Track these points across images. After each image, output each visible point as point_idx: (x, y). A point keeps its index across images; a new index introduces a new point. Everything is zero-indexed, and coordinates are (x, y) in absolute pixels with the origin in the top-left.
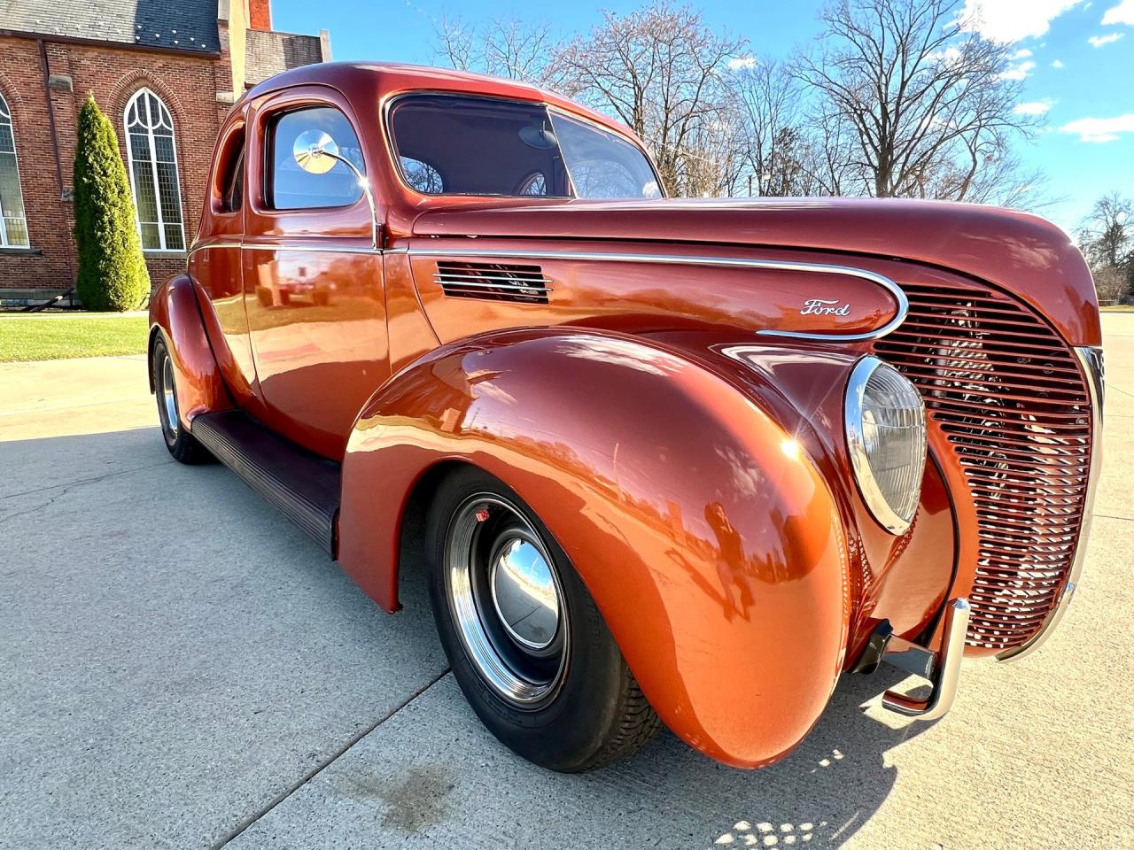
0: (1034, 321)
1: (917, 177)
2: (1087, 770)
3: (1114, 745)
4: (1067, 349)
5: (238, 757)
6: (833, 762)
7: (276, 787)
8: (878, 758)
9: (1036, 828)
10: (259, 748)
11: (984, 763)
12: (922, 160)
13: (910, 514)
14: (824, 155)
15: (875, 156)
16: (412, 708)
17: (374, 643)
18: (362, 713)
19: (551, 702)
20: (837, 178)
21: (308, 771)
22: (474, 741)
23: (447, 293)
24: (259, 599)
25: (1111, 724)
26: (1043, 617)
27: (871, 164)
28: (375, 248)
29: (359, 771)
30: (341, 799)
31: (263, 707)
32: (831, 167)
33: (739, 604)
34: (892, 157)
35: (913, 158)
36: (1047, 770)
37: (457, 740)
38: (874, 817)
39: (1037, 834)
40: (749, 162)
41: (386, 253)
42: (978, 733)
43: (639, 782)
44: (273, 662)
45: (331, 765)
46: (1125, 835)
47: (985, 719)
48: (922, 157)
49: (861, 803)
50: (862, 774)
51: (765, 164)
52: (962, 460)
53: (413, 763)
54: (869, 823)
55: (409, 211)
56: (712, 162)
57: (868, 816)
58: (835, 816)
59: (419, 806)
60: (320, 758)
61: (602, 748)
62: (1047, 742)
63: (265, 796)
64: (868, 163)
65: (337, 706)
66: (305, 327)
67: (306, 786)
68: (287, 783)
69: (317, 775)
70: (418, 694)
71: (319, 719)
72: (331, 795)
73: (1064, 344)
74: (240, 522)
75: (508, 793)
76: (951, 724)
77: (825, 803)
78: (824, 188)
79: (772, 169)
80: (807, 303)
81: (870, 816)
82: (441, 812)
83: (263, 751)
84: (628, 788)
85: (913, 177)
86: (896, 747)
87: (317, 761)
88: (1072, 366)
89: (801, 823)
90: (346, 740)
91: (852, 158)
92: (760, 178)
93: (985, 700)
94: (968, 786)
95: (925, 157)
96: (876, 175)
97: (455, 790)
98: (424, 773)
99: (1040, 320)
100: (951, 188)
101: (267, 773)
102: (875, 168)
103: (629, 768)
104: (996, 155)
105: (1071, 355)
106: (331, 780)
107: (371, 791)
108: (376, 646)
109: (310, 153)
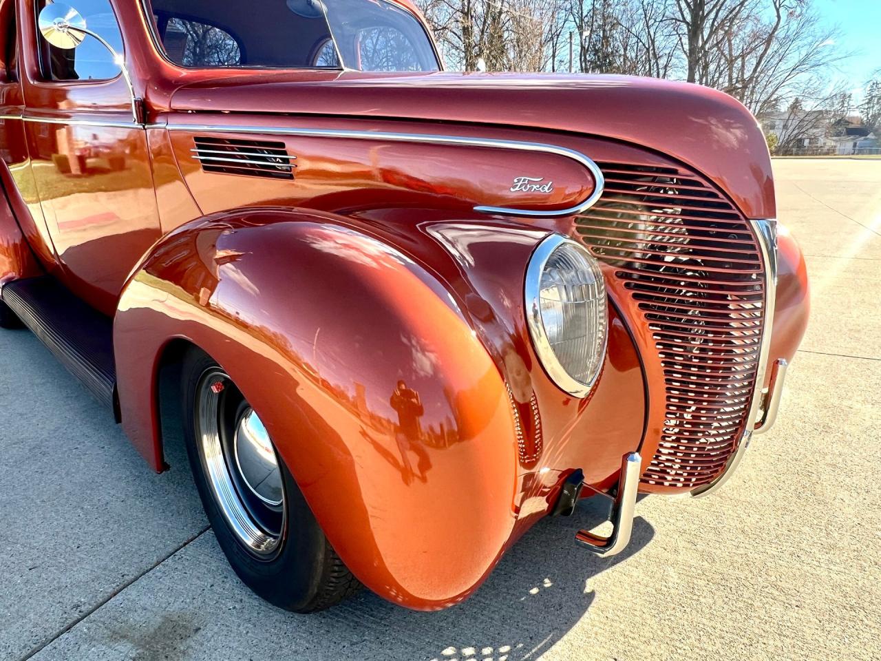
0: (716, 196)
1: (726, 32)
2: (756, 587)
3: (784, 563)
4: (744, 222)
5: (6, 611)
6: (542, 590)
7: (37, 638)
8: (581, 584)
9: (699, 640)
10: (28, 602)
11: (671, 585)
12: (730, 16)
13: (591, 378)
14: (641, 11)
15: (688, 11)
16: (177, 557)
17: (155, 497)
18: (130, 566)
19: (278, 555)
20: (652, 33)
21: (70, 621)
22: (227, 586)
23: (206, 168)
24: (54, 460)
25: (787, 544)
26: (726, 459)
27: (684, 20)
28: (136, 123)
29: (116, 619)
30: (94, 646)
31: (38, 563)
32: (647, 24)
33: (416, 470)
34: (703, 13)
35: (722, 14)
36: (722, 588)
37: (212, 586)
38: (565, 638)
39: (699, 645)
40: (571, 18)
41: (149, 128)
42: (672, 557)
43: (367, 616)
44: (56, 520)
45: (91, 615)
46: (771, 642)
47: (681, 544)
48: (731, 13)
49: (556, 625)
50: (564, 599)
51: (586, 20)
52: (651, 325)
53: (167, 609)
54: (559, 643)
55: (166, 85)
56: (536, 18)
57: (560, 637)
58: (531, 638)
59: (164, 649)
60: (83, 608)
61: (318, 594)
62: (728, 563)
63: (24, 647)
64: (681, 19)
65: (107, 559)
66: (102, 196)
67: (65, 635)
68: (47, 634)
69: (77, 625)
70: (185, 544)
71: (89, 572)
72: (86, 643)
73: (742, 217)
74: (49, 384)
75: (248, 632)
76: (651, 551)
77: (525, 627)
78: (640, 44)
79: (592, 25)
80: (516, 181)
81: (561, 637)
82: (184, 653)
83: (31, 604)
84: (356, 622)
85: (723, 32)
86: (600, 574)
87: (80, 612)
88: (749, 237)
89: (500, 646)
90: (109, 591)
91: (667, 14)
92: (581, 34)
93: (687, 527)
94: (651, 606)
95: (734, 13)
96: (689, 31)
97: (201, 632)
98: (176, 618)
99: (720, 195)
100: (756, 43)
101: (30, 626)
102: (687, 23)
103: (361, 604)
104: (798, 10)
105: (748, 227)
106: (89, 629)
107: (124, 637)
108: (155, 500)
109: (56, 27)
